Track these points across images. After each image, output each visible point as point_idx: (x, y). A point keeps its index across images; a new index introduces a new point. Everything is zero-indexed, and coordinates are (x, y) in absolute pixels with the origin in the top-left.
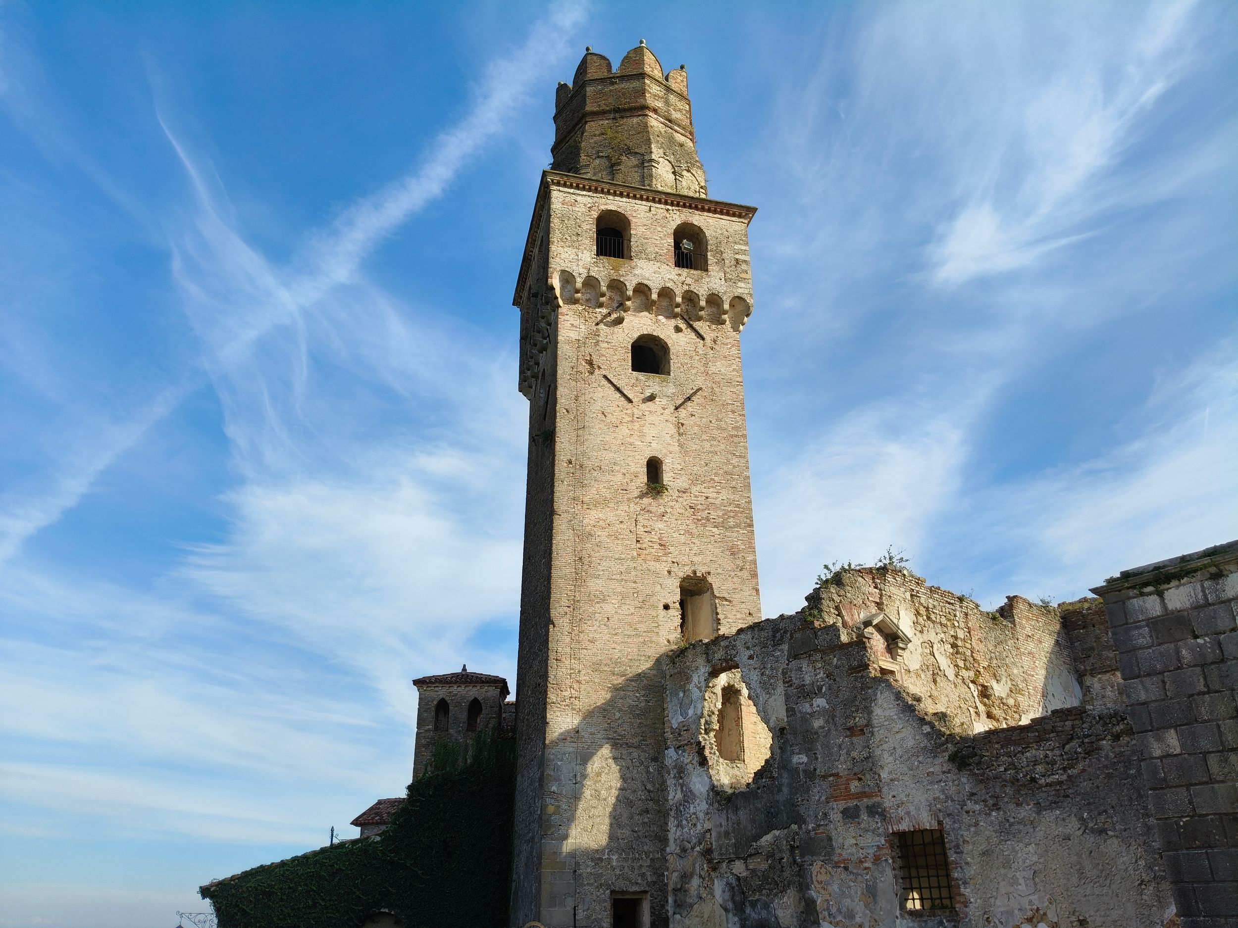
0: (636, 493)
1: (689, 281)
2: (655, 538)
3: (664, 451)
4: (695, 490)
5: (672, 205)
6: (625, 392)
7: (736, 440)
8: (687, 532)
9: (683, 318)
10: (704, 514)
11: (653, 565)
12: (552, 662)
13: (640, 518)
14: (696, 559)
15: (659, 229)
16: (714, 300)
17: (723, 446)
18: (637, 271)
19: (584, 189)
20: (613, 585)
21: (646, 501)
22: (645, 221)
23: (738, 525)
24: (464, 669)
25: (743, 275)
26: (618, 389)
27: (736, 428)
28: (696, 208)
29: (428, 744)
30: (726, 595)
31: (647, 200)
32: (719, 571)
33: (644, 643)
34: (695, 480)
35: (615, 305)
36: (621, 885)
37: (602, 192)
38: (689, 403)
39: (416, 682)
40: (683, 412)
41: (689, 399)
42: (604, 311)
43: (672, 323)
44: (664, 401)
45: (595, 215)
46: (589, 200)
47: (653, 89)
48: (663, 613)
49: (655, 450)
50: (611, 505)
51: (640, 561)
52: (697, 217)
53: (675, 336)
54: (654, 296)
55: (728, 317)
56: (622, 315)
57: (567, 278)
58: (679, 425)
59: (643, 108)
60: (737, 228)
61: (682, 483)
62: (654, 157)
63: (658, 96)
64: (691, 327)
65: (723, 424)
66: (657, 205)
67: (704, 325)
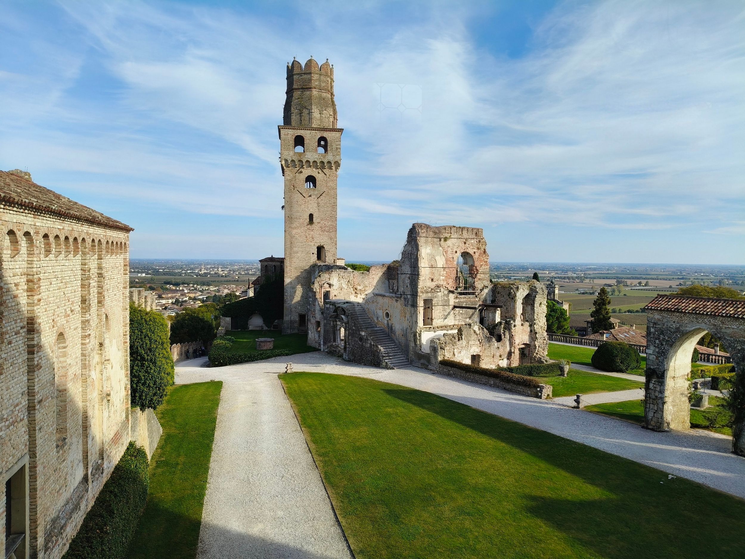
0: (306, 224)
1: (322, 158)
2: (311, 236)
3: (314, 211)
4: (322, 222)
5: (316, 130)
6: (303, 195)
7: (334, 206)
8: (319, 234)
9: (320, 169)
10: (324, 229)
11: (310, 243)
12: (285, 268)
13: (307, 231)
14: (321, 241)
15: (313, 140)
16: (329, 162)
17: (330, 209)
18: (306, 156)
19: (290, 129)
20: (300, 249)
21: (309, 226)
22: (309, 138)
23: (333, 231)
24: (272, 256)
25: (338, 153)
26: (301, 194)
27: (334, 203)
28: (325, 131)
29: (264, 276)
30: (328, 249)
31: (310, 130)
32: (327, 243)
33: (307, 262)
34: (322, 220)
35: (301, 167)
36: (300, 312)
37: (296, 129)
38: (321, 196)
39: (260, 261)
40: (319, 199)
41: (321, 195)
42: (297, 169)
43: (317, 170)
44: (314, 196)
45: (294, 137)
46: (292, 132)
47: (315, 77)
48: (312, 255)
49: (311, 211)
50: (299, 228)
51: (307, 242)
52: (325, 134)
53: (318, 175)
54: (311, 164)
55: (334, 168)
56: (302, 170)
57: (286, 161)
58: (318, 203)
59: (311, 88)
60: (338, 136)
61: (318, 220)
62: (313, 111)
63: (317, 80)
64: (323, 171)
65: (330, 202)
66: (313, 131)
67: (327, 171)
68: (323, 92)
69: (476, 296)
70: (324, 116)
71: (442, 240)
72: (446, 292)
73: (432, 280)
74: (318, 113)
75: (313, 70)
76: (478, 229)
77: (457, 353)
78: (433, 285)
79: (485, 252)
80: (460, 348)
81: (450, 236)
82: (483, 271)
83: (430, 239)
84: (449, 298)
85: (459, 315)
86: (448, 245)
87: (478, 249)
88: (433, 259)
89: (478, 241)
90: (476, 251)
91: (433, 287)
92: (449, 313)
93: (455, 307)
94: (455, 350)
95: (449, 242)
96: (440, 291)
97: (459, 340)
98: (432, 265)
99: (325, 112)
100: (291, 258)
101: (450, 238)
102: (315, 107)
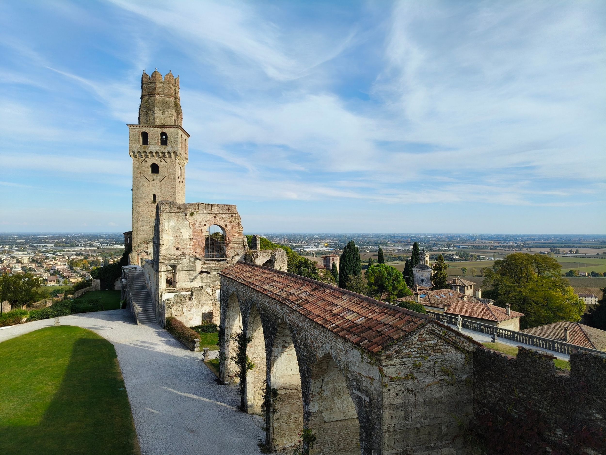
0: (150, 203)
1: (163, 149)
2: (154, 213)
3: (157, 193)
5: (159, 127)
6: (148, 179)
7: (173, 188)
9: (162, 158)
12: (132, 238)
13: (151, 209)
15: (155, 135)
16: (169, 153)
17: (170, 190)
18: (150, 148)
20: (145, 223)
21: (152, 205)
22: (152, 134)
25: (176, 145)
26: (146, 178)
27: (174, 185)
28: (165, 127)
31: (152, 127)
34: (163, 199)
35: (146, 156)
38: (163, 180)
39: (123, 233)
40: (161, 183)
41: (163, 179)
42: (143, 159)
43: (159, 160)
44: (157, 180)
45: (140, 134)
46: (138, 129)
47: (159, 85)
49: (155, 192)
50: (145, 206)
51: (150, 218)
52: (166, 130)
53: (160, 163)
54: (154, 154)
55: (173, 157)
56: (147, 159)
57: (134, 152)
58: (160, 186)
59: (155, 94)
60: (176, 131)
61: (160, 200)
62: (156, 112)
63: (160, 87)
64: (164, 160)
65: (171, 185)
66: (155, 128)
67: (167, 159)
68: (166, 97)
69: (227, 263)
70: (166, 116)
71: (188, 215)
72: (192, 259)
73: (177, 249)
74: (161, 113)
75: (157, 80)
76: (230, 206)
77: (186, 311)
78: (178, 253)
79: (239, 224)
80: (190, 307)
81: (197, 212)
82: (236, 241)
83: (173, 214)
84: (196, 264)
85: (207, 279)
86: (196, 219)
87: (231, 222)
88: (178, 231)
89: (230, 215)
90: (228, 224)
91: (178, 255)
92: (195, 277)
93: (202, 272)
94: (184, 309)
95: (196, 217)
96: (185, 259)
97: (190, 299)
98: (177, 236)
99: (167, 112)
100: (137, 231)
101: (197, 213)
102: (158, 109)
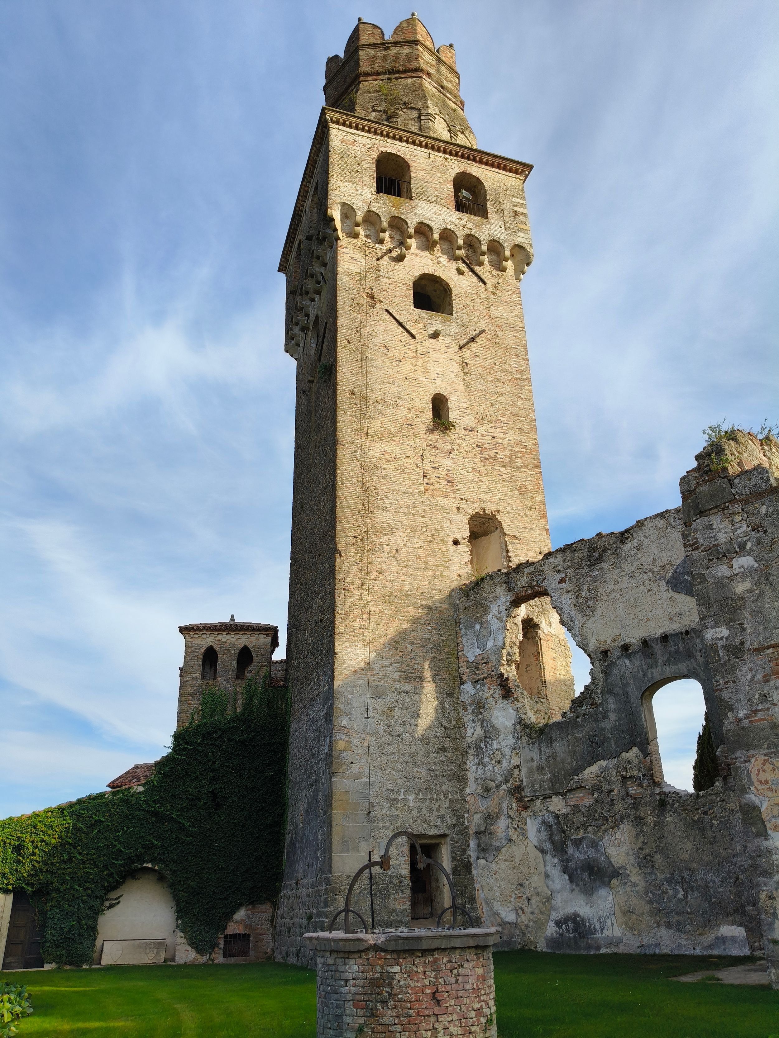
0: (422, 428)
1: (470, 225)
2: (443, 475)
3: (449, 389)
4: (481, 429)
5: (451, 154)
6: (408, 327)
7: (521, 383)
8: (475, 470)
9: (464, 262)
10: (492, 453)
11: (442, 500)
12: (339, 592)
13: (426, 454)
14: (484, 497)
15: (439, 175)
16: (495, 246)
17: (508, 388)
18: (419, 211)
19: (363, 130)
20: (401, 518)
21: (433, 437)
22: (424, 166)
23: (525, 466)
24: (232, 619)
25: (522, 226)
26: (400, 324)
27: (520, 372)
28: (474, 160)
29: (195, 692)
30: (516, 534)
31: (426, 147)
32: (509, 509)
33: (435, 576)
34: (481, 420)
35: (396, 243)
36: (418, 828)
37: (382, 135)
38: (473, 344)
39: (182, 630)
40: (467, 353)
41: (473, 339)
42: (384, 247)
43: (454, 265)
44: (448, 340)
45: (375, 155)
46: (368, 141)
47: (426, 57)
48: (453, 548)
49: (441, 387)
50: (397, 439)
51: (428, 495)
52: (475, 169)
53: (456, 278)
54: (436, 237)
55: (509, 264)
56: (402, 252)
57: (348, 209)
58: (464, 365)
59: (415, 72)
60: (515, 182)
61: (468, 421)
63: (431, 63)
64: (473, 271)
65: (507, 367)
66: (436, 153)
67: (485, 270)
68: (448, 98)
74: (445, 124)
102: (436, 109)
